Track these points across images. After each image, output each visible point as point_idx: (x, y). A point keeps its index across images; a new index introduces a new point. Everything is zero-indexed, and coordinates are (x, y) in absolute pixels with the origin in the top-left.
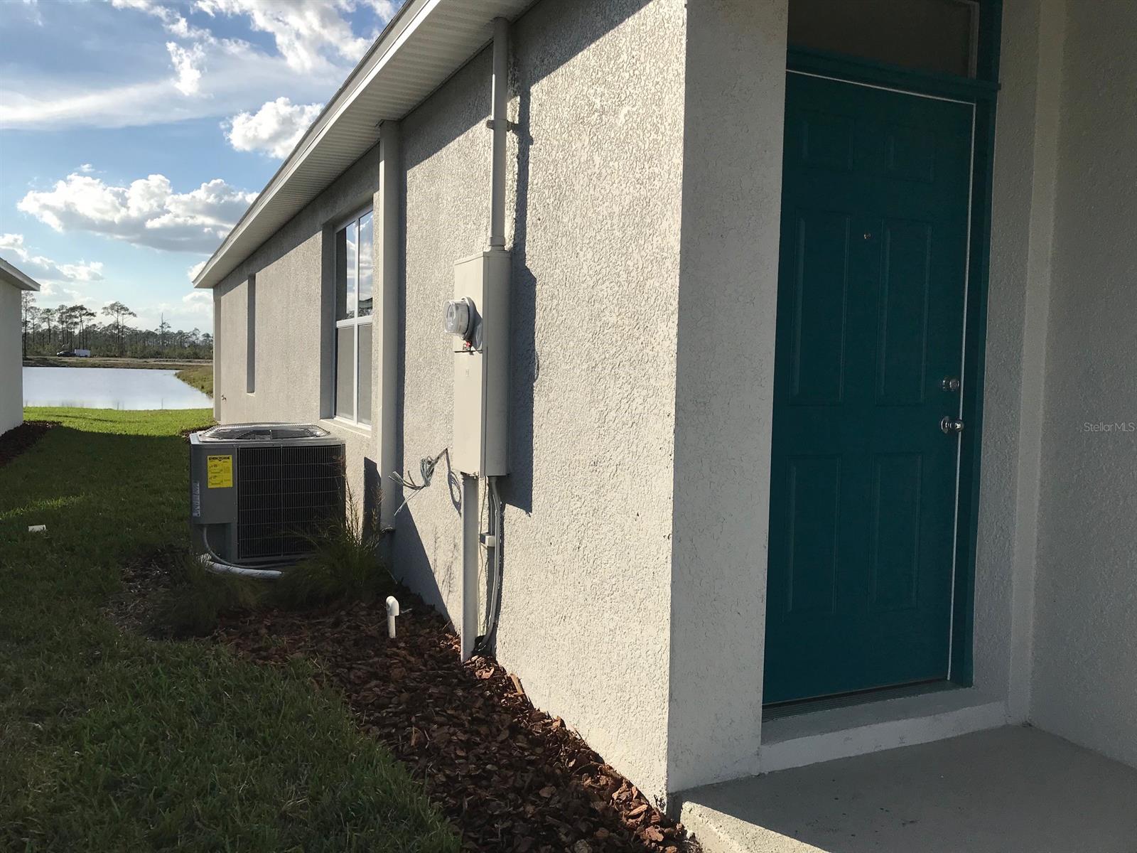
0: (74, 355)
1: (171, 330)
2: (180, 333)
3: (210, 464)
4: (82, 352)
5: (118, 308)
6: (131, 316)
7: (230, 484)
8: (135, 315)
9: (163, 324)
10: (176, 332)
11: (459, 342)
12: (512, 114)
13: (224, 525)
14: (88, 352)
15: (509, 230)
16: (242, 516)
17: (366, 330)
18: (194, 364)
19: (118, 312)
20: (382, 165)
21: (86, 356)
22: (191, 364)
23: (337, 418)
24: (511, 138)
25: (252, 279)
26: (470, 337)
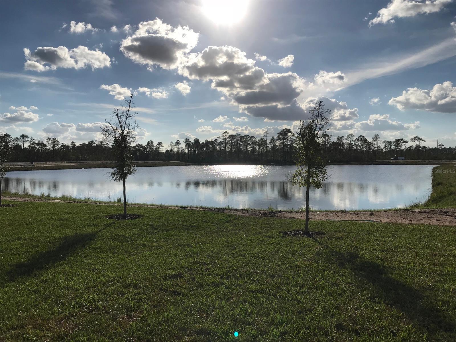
0: (398, 159)
2: (450, 148)
4: (401, 158)
5: (417, 139)
6: (423, 141)
8: (425, 141)
14: (403, 158)
19: (417, 140)
21: (403, 160)
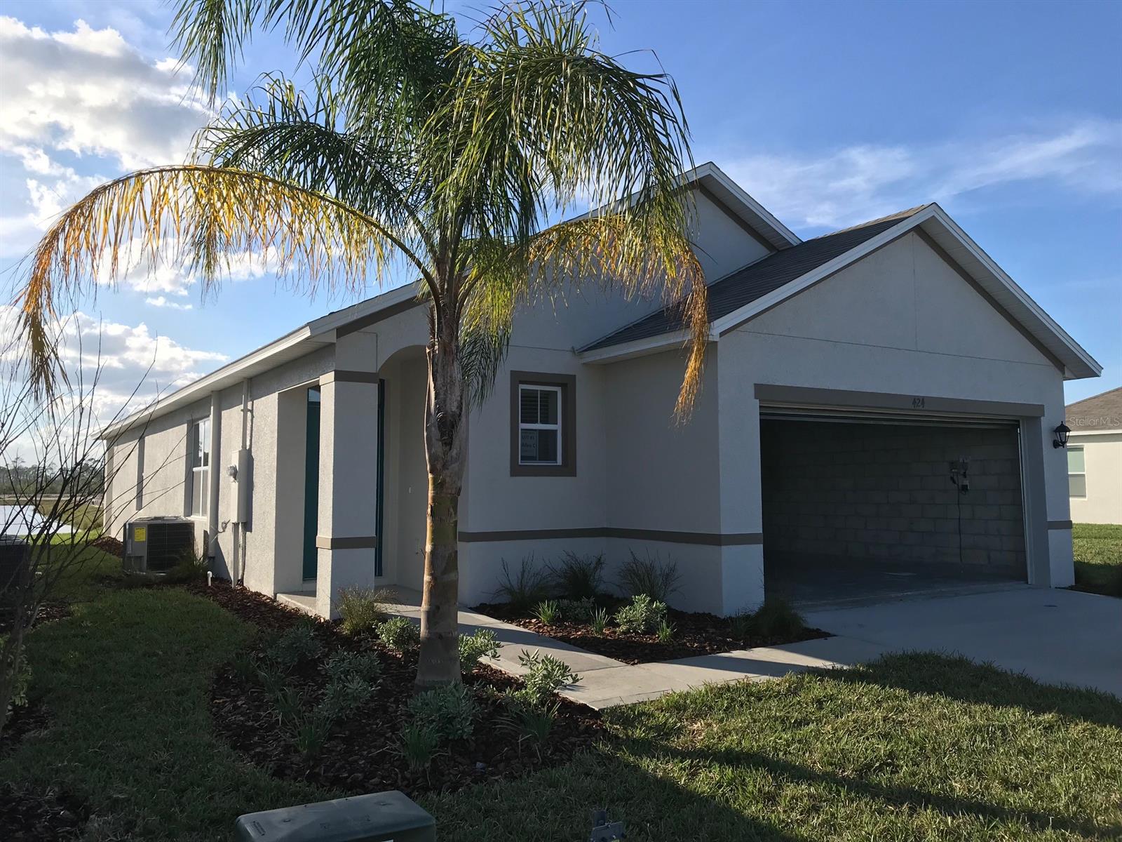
1: (24, 465)
3: (136, 531)
7: (144, 540)
9: (17, 458)
10: (29, 466)
11: (232, 479)
12: (249, 407)
13: (141, 557)
15: (248, 443)
16: (149, 553)
17: (205, 472)
18: (51, 499)
20: (212, 408)
22: (49, 499)
23: (192, 516)
24: (249, 414)
25: (142, 439)
26: (235, 478)
